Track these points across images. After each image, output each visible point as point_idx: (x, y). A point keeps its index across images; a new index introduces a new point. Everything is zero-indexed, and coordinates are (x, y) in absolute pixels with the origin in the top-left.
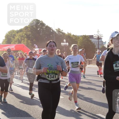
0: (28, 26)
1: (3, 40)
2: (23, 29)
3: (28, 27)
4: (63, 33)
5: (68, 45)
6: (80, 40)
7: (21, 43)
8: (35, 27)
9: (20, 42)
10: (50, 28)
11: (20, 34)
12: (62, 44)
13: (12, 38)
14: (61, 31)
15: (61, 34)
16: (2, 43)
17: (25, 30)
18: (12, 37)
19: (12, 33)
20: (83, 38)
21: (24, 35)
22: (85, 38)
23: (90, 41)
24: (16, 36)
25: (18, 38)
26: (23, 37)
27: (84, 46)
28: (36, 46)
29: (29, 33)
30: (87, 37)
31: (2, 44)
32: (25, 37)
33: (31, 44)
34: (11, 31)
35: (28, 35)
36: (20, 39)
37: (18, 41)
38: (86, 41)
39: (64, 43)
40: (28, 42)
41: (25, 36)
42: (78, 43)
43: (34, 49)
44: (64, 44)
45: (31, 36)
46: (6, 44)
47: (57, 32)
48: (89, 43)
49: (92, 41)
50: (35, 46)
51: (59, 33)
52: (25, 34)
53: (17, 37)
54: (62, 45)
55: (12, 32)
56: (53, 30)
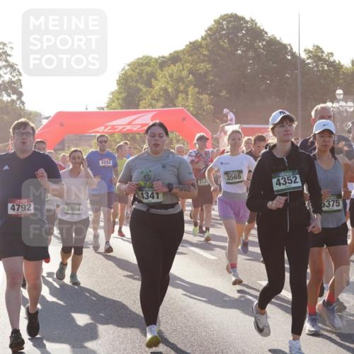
0: (200, 40)
1: (112, 93)
2: (183, 52)
4: (332, 64)
5: (352, 110)
7: (175, 106)
8: (226, 46)
9: (170, 100)
10: (285, 47)
11: (170, 71)
13: (142, 87)
14: (324, 55)
15: (326, 68)
16: (107, 107)
17: (191, 55)
18: (142, 83)
19: (143, 68)
21: (185, 73)
24: (157, 80)
25: (163, 86)
26: (184, 83)
28: (231, 116)
29: (203, 67)
31: (106, 110)
32: (191, 83)
33: (212, 107)
34: (141, 61)
35: (200, 74)
36: (170, 90)
37: (163, 99)
39: (338, 101)
40: (201, 100)
43: (224, 126)
44: (335, 105)
45: (211, 78)
46: (122, 108)
47: (309, 61)
50: (226, 116)
51: (317, 66)
52: (190, 72)
53: (160, 84)
55: (142, 65)
56: (293, 54)
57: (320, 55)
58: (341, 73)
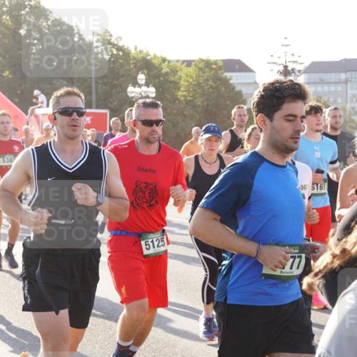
4: (119, 49)
5: (154, 95)
6: (187, 76)
8: (10, 23)
12: (132, 91)
14: (113, 39)
15: (115, 52)
20: (200, 69)
22: (207, 70)
23: (226, 82)
27: (201, 99)
28: (43, 98)
30: (214, 66)
38: (210, 83)
42: (182, 89)
43: (34, 110)
44: (137, 90)
48: (223, 89)
49: (231, 82)
50: (37, 98)
54: (130, 95)
57: (109, 38)
58: (131, 57)
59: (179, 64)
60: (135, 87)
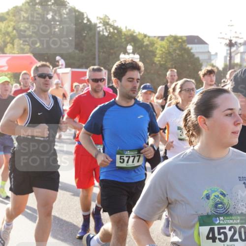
0: (21, 5)
2: (8, 13)
3: (21, 7)
4: (115, 28)
6: (161, 47)
10: (82, 14)
12: (123, 57)
14: (110, 21)
15: (112, 30)
17: (14, 16)
20: (170, 42)
21: (10, 29)
22: (174, 43)
23: (188, 51)
26: (9, 36)
27: (171, 63)
30: (180, 40)
38: (177, 52)
39: (129, 54)
41: (12, 32)
42: (158, 56)
43: (56, 70)
44: (127, 56)
47: (100, 25)
48: (186, 56)
49: (192, 51)
50: (58, 62)
51: (106, 29)
52: (14, 29)
56: (88, 20)
57: (107, 21)
58: (123, 34)
59: (155, 39)
60: (125, 54)
